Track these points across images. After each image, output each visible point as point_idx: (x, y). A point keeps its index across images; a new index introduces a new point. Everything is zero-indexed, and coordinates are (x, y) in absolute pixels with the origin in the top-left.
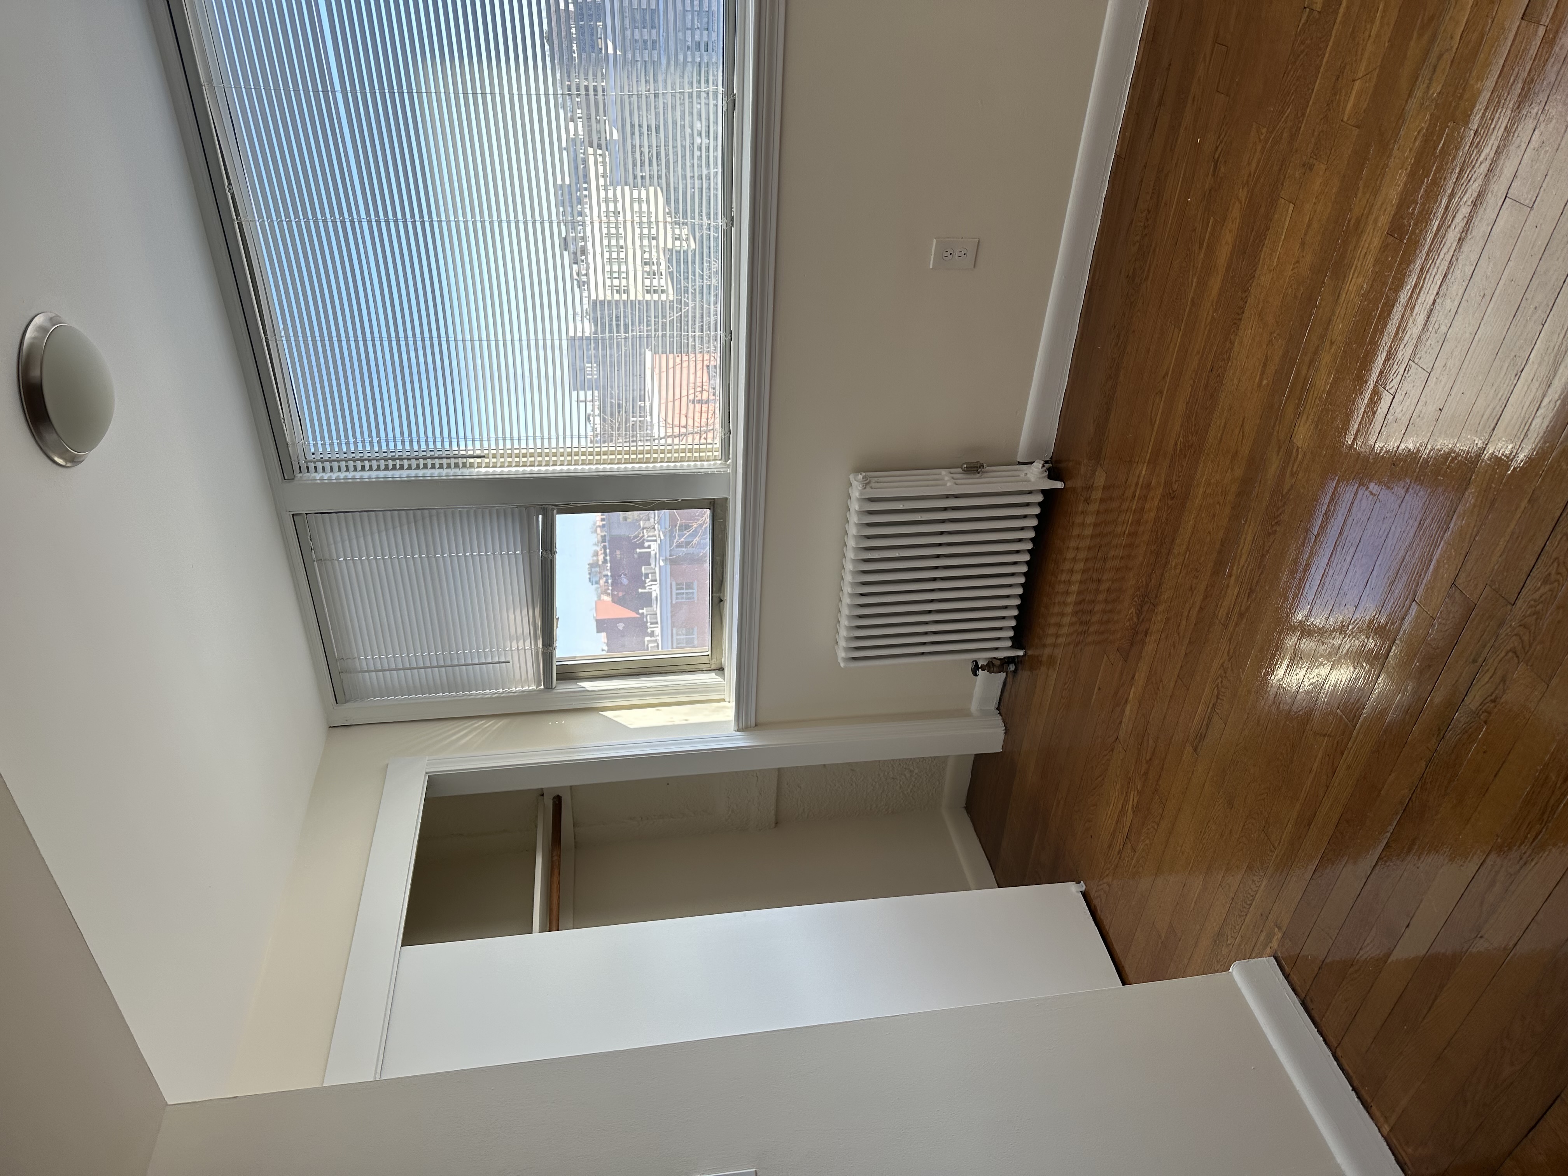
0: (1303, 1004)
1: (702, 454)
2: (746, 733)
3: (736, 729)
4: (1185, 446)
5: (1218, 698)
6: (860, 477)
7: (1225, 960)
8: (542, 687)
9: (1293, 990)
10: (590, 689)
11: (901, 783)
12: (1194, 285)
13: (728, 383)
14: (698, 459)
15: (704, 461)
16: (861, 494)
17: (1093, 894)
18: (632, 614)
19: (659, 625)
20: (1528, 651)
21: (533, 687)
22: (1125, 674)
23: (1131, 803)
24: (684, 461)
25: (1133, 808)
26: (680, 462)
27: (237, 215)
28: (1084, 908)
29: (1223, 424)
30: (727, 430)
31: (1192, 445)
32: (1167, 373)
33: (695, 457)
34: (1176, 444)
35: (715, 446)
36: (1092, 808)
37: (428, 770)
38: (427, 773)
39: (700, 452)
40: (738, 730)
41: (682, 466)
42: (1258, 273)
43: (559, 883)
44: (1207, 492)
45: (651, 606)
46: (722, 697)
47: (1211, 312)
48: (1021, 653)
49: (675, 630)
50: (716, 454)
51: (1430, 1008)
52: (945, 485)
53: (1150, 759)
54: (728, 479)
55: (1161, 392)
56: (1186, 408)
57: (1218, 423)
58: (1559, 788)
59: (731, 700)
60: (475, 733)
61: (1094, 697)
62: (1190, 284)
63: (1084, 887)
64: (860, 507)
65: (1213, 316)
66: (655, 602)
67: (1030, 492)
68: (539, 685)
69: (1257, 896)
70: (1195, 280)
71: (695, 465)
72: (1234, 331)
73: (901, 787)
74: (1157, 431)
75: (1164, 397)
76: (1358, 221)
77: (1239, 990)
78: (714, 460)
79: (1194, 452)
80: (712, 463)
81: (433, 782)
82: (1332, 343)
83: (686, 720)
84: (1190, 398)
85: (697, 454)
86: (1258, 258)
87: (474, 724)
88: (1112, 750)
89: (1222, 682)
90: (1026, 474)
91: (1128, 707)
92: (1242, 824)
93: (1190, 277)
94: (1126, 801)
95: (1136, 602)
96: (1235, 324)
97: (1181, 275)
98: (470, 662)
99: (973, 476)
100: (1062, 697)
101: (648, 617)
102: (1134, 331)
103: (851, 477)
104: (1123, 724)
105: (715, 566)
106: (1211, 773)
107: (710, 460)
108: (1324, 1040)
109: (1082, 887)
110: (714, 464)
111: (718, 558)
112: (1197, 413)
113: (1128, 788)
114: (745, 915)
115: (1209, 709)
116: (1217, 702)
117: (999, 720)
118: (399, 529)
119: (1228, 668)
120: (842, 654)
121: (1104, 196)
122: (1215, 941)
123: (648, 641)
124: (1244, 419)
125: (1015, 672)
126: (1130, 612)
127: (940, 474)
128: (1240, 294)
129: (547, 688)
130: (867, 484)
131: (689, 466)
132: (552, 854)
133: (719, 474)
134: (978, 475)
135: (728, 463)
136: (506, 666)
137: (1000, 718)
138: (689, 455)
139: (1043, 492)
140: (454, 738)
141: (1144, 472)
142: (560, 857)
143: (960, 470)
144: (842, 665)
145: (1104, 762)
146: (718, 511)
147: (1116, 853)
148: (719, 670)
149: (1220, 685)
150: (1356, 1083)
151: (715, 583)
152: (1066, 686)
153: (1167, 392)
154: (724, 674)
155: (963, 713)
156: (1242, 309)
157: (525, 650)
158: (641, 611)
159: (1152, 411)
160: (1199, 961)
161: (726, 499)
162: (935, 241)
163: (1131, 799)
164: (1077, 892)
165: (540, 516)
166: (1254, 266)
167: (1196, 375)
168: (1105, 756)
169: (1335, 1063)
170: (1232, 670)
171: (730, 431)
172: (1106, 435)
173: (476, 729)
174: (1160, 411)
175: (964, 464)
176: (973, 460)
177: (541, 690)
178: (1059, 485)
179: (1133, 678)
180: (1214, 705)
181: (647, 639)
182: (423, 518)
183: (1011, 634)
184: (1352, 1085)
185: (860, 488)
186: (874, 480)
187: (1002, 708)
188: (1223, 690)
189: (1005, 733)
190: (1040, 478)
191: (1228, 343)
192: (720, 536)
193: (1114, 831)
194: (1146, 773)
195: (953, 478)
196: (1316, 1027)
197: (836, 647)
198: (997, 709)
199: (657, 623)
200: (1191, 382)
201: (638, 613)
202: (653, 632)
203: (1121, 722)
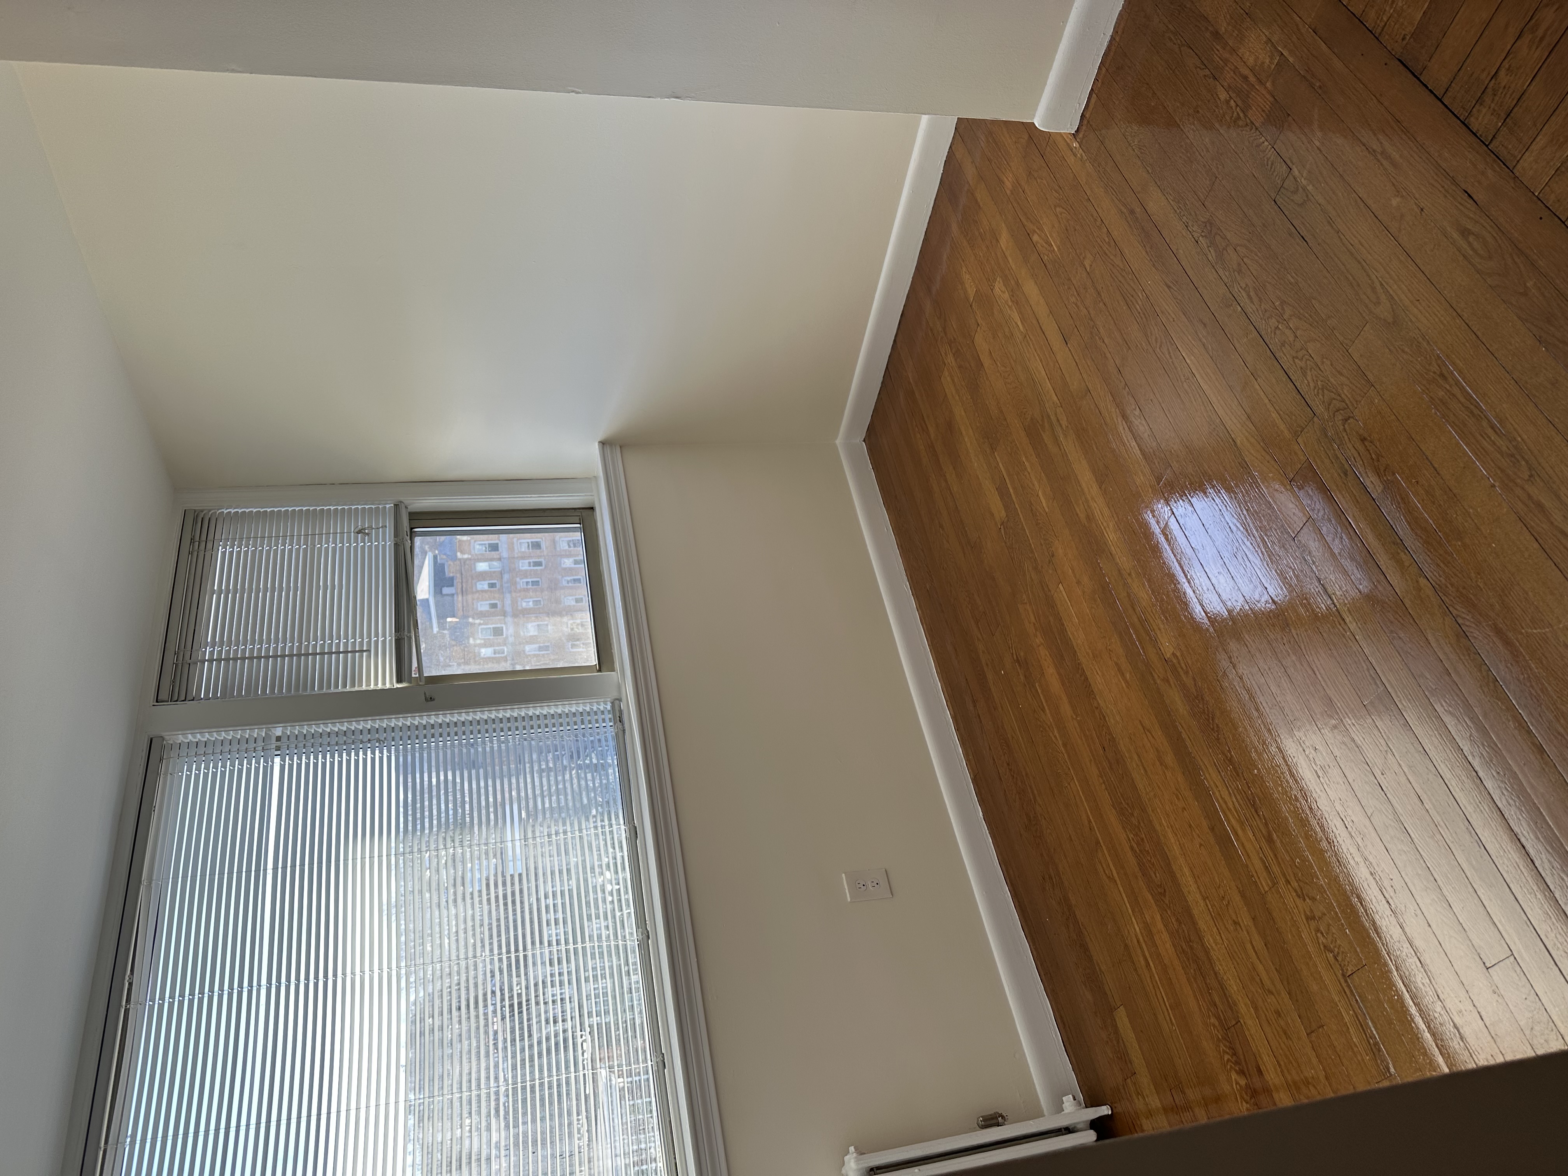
20: (1347, 405)
27: (128, 1000)
58: (1451, 387)
76: (1088, 517)
82: (1130, 574)
121: (981, 816)
162: (843, 875)
178: (1105, 1110)
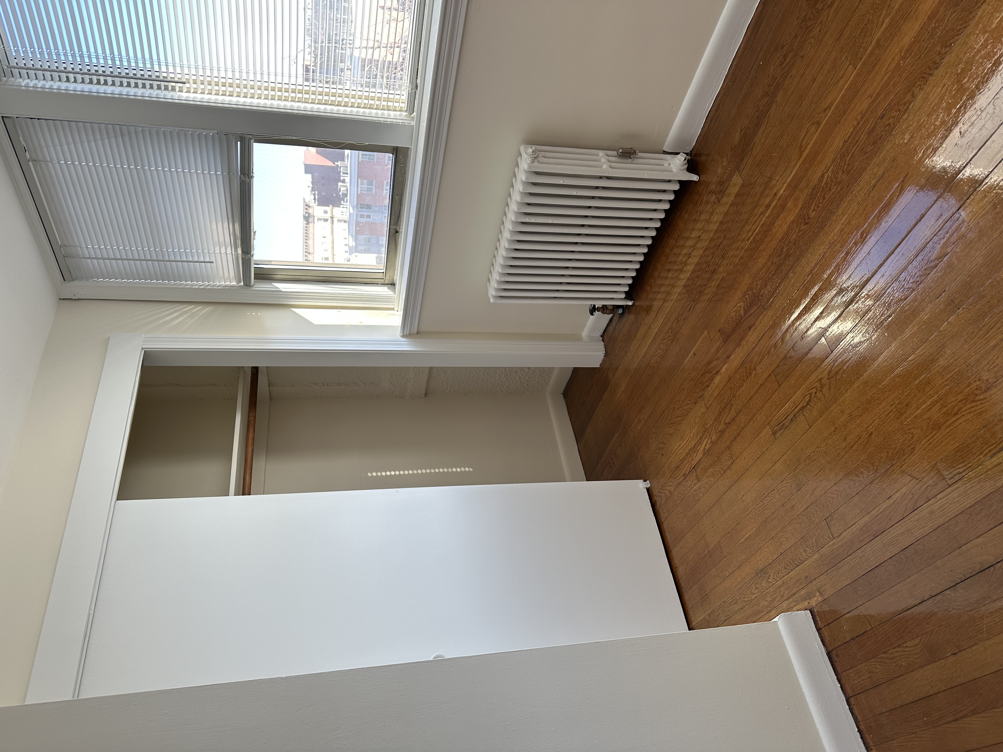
0: (828, 654)
1: (390, 104)
2: (410, 340)
3: (401, 335)
4: (832, 181)
5: (808, 404)
6: (530, 150)
7: (764, 590)
8: (242, 284)
9: (822, 641)
10: (283, 290)
11: (521, 375)
12: (884, 25)
13: (419, 40)
14: (386, 108)
15: (390, 110)
16: (529, 167)
17: (655, 492)
18: (330, 164)
19: (349, 175)
21: (234, 283)
22: (721, 352)
23: (703, 446)
24: (372, 108)
25: (704, 450)
26: (369, 108)
28: (647, 501)
29: (880, 172)
30: (414, 86)
31: (840, 182)
32: (829, 107)
33: (383, 106)
34: (823, 176)
35: (403, 97)
36: (667, 435)
37: (144, 347)
38: (143, 349)
39: (388, 101)
40: (403, 336)
41: (370, 113)
42: (968, 30)
43: (253, 439)
44: (845, 230)
45: (344, 161)
46: (392, 307)
47: (897, 58)
48: (630, 303)
49: (359, 180)
50: (402, 105)
51: (956, 720)
52: (601, 167)
53: (729, 423)
54: (412, 131)
55: (819, 124)
56: (843, 146)
57: (875, 170)
59: (399, 310)
60: (185, 316)
61: (688, 358)
62: (880, 23)
63: (649, 485)
64: (527, 178)
65: (899, 63)
66: (347, 158)
67: (669, 181)
68: (239, 282)
69: (806, 562)
70: (887, 21)
71: (383, 114)
72: (920, 85)
73: (520, 378)
74: (805, 159)
75: (820, 128)
77: (781, 637)
78: (400, 111)
79: (841, 190)
80: (398, 113)
81: (147, 356)
83: (361, 323)
84: (849, 137)
85: (385, 103)
86: (974, 13)
87: (184, 308)
88: (695, 403)
89: (816, 393)
90: (670, 164)
91: (718, 378)
92: (805, 506)
93: (882, 16)
94: (699, 443)
95: (746, 298)
96: (924, 77)
97: (872, 11)
98: (179, 259)
99: (625, 161)
100: (659, 348)
101: (342, 168)
102: (803, 56)
103: (522, 148)
104: (710, 388)
105: (394, 204)
106: (785, 457)
107: (396, 111)
108: (841, 687)
109: (648, 484)
110: (400, 115)
111: (396, 197)
112: (853, 154)
113: (703, 435)
114: (397, 492)
115: (797, 409)
116: (806, 406)
117: (601, 345)
118: (106, 140)
119: (826, 384)
120: (492, 292)
122: (758, 574)
123: (340, 186)
124: (907, 175)
125: (622, 314)
126: (738, 305)
127: (598, 155)
128: (938, 48)
129: (246, 285)
130: (535, 158)
131: (377, 114)
132: (249, 414)
133: (403, 126)
134: (630, 160)
135: (412, 115)
136: (211, 266)
137: (603, 344)
138: (378, 103)
139: (681, 182)
140: (168, 318)
141: (781, 192)
142: (255, 417)
143: (615, 153)
144: (492, 300)
145: (685, 408)
146: (400, 157)
147: (681, 474)
148: (391, 284)
149: (813, 395)
150: (862, 727)
151: (393, 217)
152: (664, 341)
153: (826, 124)
154: (395, 289)
155: (576, 338)
156: (937, 65)
157: (226, 254)
158: (336, 163)
159: (803, 139)
160: (739, 579)
161: (408, 148)
163: (704, 444)
164: (644, 488)
165: (239, 143)
166: (966, 22)
167: (862, 117)
168: (688, 404)
169: (847, 706)
170: (830, 388)
171: (417, 87)
172: (751, 147)
173: (186, 312)
174: (813, 141)
175: (620, 149)
176: (628, 145)
177: (241, 287)
178: (695, 178)
179: (728, 357)
180: (803, 408)
181: (340, 184)
182: (129, 134)
183: (627, 289)
184: (858, 727)
185: (529, 162)
186: (542, 154)
187: (605, 337)
188: (815, 399)
189: (605, 356)
190: (680, 170)
191: (909, 96)
192: (400, 179)
193: (684, 459)
194: (723, 432)
195: (609, 161)
196: (836, 675)
197: (488, 284)
198: (601, 336)
199: (347, 174)
200: (855, 123)
201: (335, 164)
202: (344, 180)
203: (708, 386)
